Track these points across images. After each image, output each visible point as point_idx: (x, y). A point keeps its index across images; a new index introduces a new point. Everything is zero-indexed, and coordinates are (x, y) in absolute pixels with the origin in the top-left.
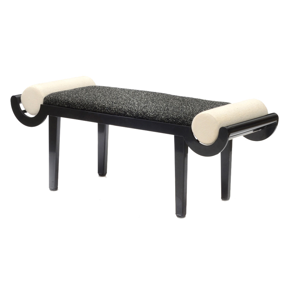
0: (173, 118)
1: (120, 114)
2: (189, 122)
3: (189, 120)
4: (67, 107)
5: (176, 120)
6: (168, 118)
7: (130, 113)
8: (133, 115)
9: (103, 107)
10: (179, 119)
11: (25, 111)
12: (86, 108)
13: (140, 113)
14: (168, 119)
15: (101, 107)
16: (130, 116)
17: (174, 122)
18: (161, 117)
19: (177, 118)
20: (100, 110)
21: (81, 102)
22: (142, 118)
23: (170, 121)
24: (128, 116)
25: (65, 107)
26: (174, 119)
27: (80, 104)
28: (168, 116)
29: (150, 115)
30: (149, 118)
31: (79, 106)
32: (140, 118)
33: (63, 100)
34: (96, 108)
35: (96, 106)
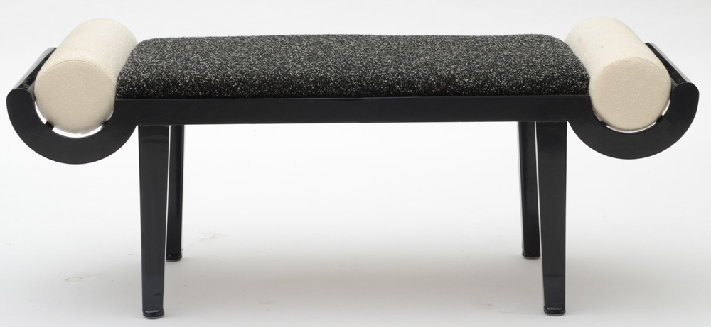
0: (533, 82)
1: (375, 93)
2: (582, 85)
3: (581, 80)
4: (204, 97)
5: (542, 85)
6: (517, 83)
7: (406, 87)
8: (414, 89)
9: (324, 81)
10: (550, 80)
11: (50, 125)
12: (269, 90)
13: (437, 83)
14: (519, 86)
15: (314, 82)
16: (405, 94)
17: (537, 90)
18: (498, 83)
19: (545, 79)
20: (314, 90)
21: (250, 79)
22: (444, 93)
23: (524, 89)
24: (398, 94)
25: (199, 97)
26: (538, 84)
27: (247, 82)
28: (516, 79)
29: (465, 82)
30: (462, 90)
31: (245, 89)
32: (436, 94)
33: (190, 80)
34: (300, 87)
35: (300, 81)
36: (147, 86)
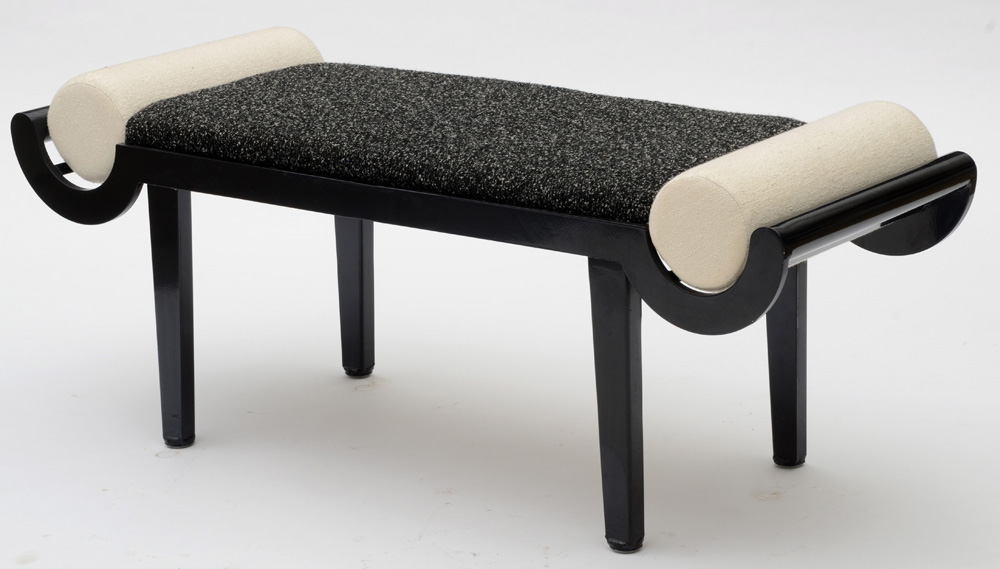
0: (582, 195)
1: (392, 181)
2: (641, 209)
3: (640, 202)
4: (208, 155)
5: (591, 202)
6: (563, 194)
7: (430, 178)
8: (439, 183)
9: (335, 155)
10: (603, 196)
11: (65, 168)
12: (276, 157)
13: (465, 178)
14: (563, 198)
15: (325, 154)
16: (429, 189)
17: (585, 208)
18: (539, 190)
19: (598, 193)
20: (324, 165)
21: (257, 138)
22: (472, 194)
23: (570, 203)
24: (420, 187)
25: (200, 153)
26: (586, 199)
27: (251, 142)
28: (563, 188)
29: (499, 182)
30: (494, 194)
31: (250, 152)
32: (463, 194)
33: (192, 131)
34: (309, 158)
35: (308, 150)
36: (149, 131)
